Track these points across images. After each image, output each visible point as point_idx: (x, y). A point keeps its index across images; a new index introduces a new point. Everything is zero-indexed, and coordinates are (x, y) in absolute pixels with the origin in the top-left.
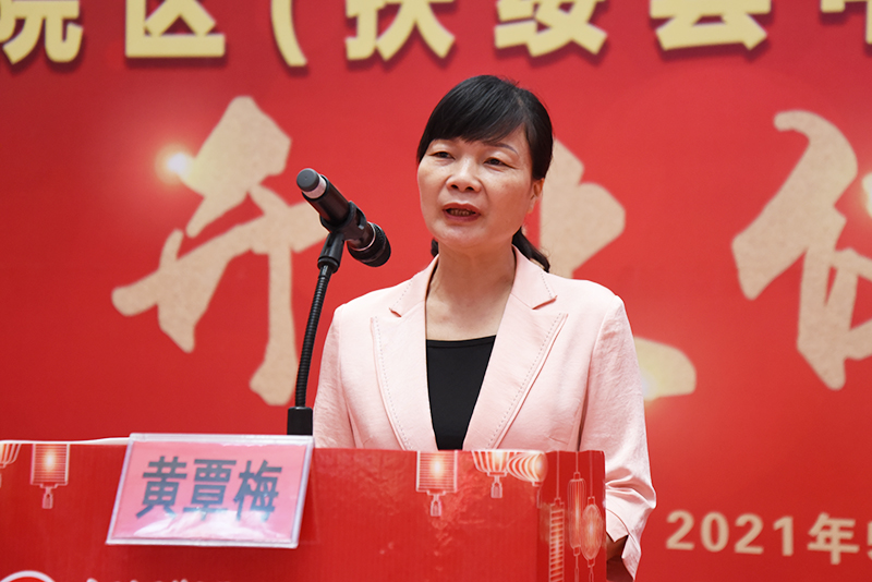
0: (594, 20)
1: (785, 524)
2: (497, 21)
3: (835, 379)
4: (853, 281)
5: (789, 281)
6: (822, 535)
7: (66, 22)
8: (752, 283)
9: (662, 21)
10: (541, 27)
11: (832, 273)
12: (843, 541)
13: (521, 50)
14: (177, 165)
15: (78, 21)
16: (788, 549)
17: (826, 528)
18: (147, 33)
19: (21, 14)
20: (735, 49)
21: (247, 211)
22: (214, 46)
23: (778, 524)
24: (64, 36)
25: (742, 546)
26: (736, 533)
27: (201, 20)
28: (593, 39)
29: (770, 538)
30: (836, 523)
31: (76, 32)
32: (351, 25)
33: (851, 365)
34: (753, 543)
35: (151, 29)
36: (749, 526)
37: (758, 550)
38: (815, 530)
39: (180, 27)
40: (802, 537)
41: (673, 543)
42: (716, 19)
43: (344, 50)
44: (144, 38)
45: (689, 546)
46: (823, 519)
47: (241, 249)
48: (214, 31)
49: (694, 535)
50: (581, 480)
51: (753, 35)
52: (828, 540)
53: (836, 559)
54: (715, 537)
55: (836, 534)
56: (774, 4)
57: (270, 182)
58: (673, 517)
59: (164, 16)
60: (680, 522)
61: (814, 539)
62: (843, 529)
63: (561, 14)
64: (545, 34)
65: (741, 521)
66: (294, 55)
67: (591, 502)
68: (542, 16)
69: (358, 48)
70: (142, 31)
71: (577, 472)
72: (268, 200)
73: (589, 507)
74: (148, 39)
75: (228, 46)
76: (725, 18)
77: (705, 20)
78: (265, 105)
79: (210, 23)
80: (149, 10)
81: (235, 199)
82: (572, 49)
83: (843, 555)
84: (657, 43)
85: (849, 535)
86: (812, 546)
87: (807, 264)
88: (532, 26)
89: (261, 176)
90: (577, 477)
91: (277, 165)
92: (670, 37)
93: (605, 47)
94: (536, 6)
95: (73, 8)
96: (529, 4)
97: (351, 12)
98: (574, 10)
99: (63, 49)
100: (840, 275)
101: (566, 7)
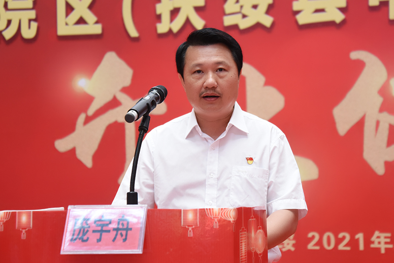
0: (268, 12)
1: (360, 236)
2: (224, 14)
3: (380, 170)
4: (387, 126)
5: (359, 127)
6: (377, 241)
7: (30, 21)
8: (343, 127)
9: (298, 12)
10: (244, 16)
11: (378, 123)
12: (386, 243)
13: (235, 27)
14: (82, 84)
15: (35, 20)
16: (362, 247)
17: (378, 237)
18: (67, 24)
19: (9, 18)
20: (331, 24)
21: (114, 103)
22: (97, 29)
23: (357, 237)
24: (29, 27)
25: (341, 247)
26: (339, 241)
27: (91, 17)
28: (267, 21)
29: (354, 243)
30: (383, 235)
31: (34, 25)
32: (159, 18)
33: (387, 164)
34: (346, 245)
35: (68, 22)
36: (344, 238)
37: (348, 248)
38: (374, 238)
39: (81, 21)
40: (368, 242)
41: (311, 246)
42: (322, 10)
43: (156, 29)
44: (65, 27)
45: (317, 248)
46: (377, 233)
47: (112, 120)
48: (97, 22)
49: (320, 243)
50: (254, 219)
51: (339, 17)
52: (379, 243)
53: (383, 251)
54: (329, 244)
55: (383, 240)
56: (348, 3)
57: (125, 90)
58: (310, 235)
59: (74, 17)
60: (313, 237)
61: (373, 243)
62: (386, 237)
63: (253, 10)
64: (246, 19)
65: (341, 235)
66: (133, 32)
67: (260, 228)
68: (244, 11)
69: (162, 28)
70: (64, 24)
71: (252, 216)
72: (123, 98)
73: (258, 231)
74: (67, 27)
75: (103, 29)
76: (326, 10)
77: (317, 11)
78: (121, 55)
79: (95, 19)
80: (67, 14)
81: (109, 98)
82: (258, 26)
83: (386, 249)
84: (296, 22)
85: (388, 240)
86: (372, 246)
87: (367, 119)
88: (240, 16)
89: (120, 87)
90: (252, 218)
91: (127, 82)
92: (302, 19)
93: (273, 24)
94: (242, 7)
95: (32, 14)
96: (238, 5)
97: (158, 12)
98: (259, 8)
99: (29, 33)
100: (381, 124)
101: (255, 7)
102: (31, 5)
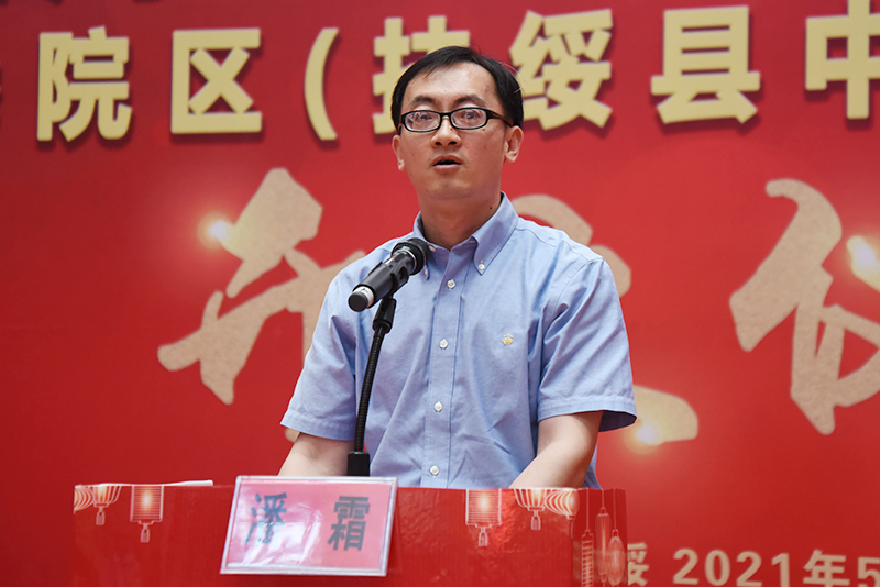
0: (599, 97)
1: (782, 560)
3: (825, 424)
4: (841, 335)
5: (783, 333)
6: (816, 570)
7: (117, 103)
8: (749, 337)
9: (662, 98)
10: (552, 103)
11: (822, 327)
12: (835, 575)
13: (536, 123)
14: (218, 231)
15: (127, 102)
16: (785, 583)
17: (820, 563)
18: (191, 111)
19: (76, 97)
20: (728, 123)
21: (282, 273)
22: (253, 122)
23: (775, 560)
24: (115, 116)
25: (742, 581)
26: (738, 568)
27: (239, 98)
28: (599, 114)
29: (768, 573)
30: (829, 559)
31: (125, 112)
32: (377, 103)
33: (839, 411)
34: (753, 578)
35: (194, 108)
36: (749, 561)
37: (757, 584)
38: (810, 565)
39: (221, 106)
40: (798, 572)
41: (679, 578)
42: (711, 96)
43: (371, 125)
44: (188, 116)
45: (694, 581)
46: (817, 555)
47: (277, 308)
48: (252, 109)
49: (698, 571)
50: (606, 514)
51: (745, 111)
52: (822, 575)
54: (718, 573)
55: (829, 569)
56: (763, 83)
57: (303, 246)
58: (679, 554)
59: (206, 96)
60: (686, 559)
61: (809, 574)
62: (835, 564)
63: (570, 91)
64: (555, 110)
65: (742, 557)
66: (325, 130)
67: (615, 534)
68: (552, 93)
69: (384, 123)
70: (186, 110)
71: (604, 508)
72: (301, 262)
73: (613, 539)
74: (192, 116)
75: (264, 122)
76: (719, 95)
77: (701, 97)
78: (298, 176)
79: (249, 102)
80: (193, 91)
81: (271, 262)
82: (580, 122)
84: (658, 117)
85: (840, 570)
86: (807, 580)
87: (798, 318)
88: (543, 102)
89: (295, 241)
90: (603, 512)
91: (310, 231)
92: (670, 112)
93: (611, 121)
94: (547, 84)
95: (123, 90)
96: (540, 82)
97: (377, 90)
98: (582, 88)
99: (114, 127)
100: (828, 329)
101: (574, 85)
102: (120, 73)
